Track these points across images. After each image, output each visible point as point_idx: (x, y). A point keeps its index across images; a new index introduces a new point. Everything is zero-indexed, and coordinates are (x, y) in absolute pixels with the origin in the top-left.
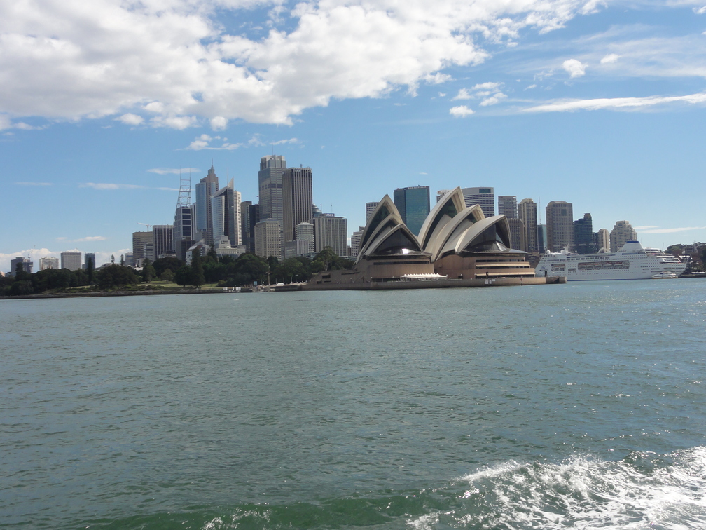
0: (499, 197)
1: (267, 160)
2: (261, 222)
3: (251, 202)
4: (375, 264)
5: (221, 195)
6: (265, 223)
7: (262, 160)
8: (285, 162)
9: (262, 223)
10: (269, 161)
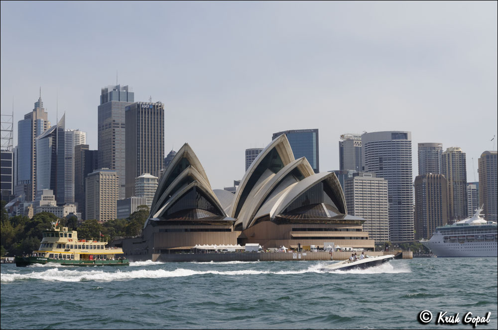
0: (419, 144)
1: (109, 91)
2: (94, 172)
3: (87, 146)
4: (160, 231)
5: (49, 135)
6: (98, 174)
7: (103, 91)
8: (133, 94)
9: (95, 174)
10: (111, 93)
